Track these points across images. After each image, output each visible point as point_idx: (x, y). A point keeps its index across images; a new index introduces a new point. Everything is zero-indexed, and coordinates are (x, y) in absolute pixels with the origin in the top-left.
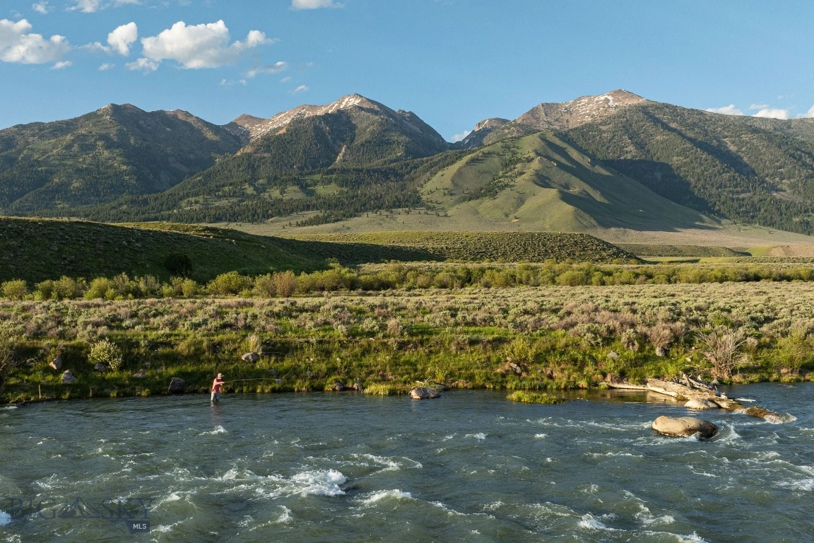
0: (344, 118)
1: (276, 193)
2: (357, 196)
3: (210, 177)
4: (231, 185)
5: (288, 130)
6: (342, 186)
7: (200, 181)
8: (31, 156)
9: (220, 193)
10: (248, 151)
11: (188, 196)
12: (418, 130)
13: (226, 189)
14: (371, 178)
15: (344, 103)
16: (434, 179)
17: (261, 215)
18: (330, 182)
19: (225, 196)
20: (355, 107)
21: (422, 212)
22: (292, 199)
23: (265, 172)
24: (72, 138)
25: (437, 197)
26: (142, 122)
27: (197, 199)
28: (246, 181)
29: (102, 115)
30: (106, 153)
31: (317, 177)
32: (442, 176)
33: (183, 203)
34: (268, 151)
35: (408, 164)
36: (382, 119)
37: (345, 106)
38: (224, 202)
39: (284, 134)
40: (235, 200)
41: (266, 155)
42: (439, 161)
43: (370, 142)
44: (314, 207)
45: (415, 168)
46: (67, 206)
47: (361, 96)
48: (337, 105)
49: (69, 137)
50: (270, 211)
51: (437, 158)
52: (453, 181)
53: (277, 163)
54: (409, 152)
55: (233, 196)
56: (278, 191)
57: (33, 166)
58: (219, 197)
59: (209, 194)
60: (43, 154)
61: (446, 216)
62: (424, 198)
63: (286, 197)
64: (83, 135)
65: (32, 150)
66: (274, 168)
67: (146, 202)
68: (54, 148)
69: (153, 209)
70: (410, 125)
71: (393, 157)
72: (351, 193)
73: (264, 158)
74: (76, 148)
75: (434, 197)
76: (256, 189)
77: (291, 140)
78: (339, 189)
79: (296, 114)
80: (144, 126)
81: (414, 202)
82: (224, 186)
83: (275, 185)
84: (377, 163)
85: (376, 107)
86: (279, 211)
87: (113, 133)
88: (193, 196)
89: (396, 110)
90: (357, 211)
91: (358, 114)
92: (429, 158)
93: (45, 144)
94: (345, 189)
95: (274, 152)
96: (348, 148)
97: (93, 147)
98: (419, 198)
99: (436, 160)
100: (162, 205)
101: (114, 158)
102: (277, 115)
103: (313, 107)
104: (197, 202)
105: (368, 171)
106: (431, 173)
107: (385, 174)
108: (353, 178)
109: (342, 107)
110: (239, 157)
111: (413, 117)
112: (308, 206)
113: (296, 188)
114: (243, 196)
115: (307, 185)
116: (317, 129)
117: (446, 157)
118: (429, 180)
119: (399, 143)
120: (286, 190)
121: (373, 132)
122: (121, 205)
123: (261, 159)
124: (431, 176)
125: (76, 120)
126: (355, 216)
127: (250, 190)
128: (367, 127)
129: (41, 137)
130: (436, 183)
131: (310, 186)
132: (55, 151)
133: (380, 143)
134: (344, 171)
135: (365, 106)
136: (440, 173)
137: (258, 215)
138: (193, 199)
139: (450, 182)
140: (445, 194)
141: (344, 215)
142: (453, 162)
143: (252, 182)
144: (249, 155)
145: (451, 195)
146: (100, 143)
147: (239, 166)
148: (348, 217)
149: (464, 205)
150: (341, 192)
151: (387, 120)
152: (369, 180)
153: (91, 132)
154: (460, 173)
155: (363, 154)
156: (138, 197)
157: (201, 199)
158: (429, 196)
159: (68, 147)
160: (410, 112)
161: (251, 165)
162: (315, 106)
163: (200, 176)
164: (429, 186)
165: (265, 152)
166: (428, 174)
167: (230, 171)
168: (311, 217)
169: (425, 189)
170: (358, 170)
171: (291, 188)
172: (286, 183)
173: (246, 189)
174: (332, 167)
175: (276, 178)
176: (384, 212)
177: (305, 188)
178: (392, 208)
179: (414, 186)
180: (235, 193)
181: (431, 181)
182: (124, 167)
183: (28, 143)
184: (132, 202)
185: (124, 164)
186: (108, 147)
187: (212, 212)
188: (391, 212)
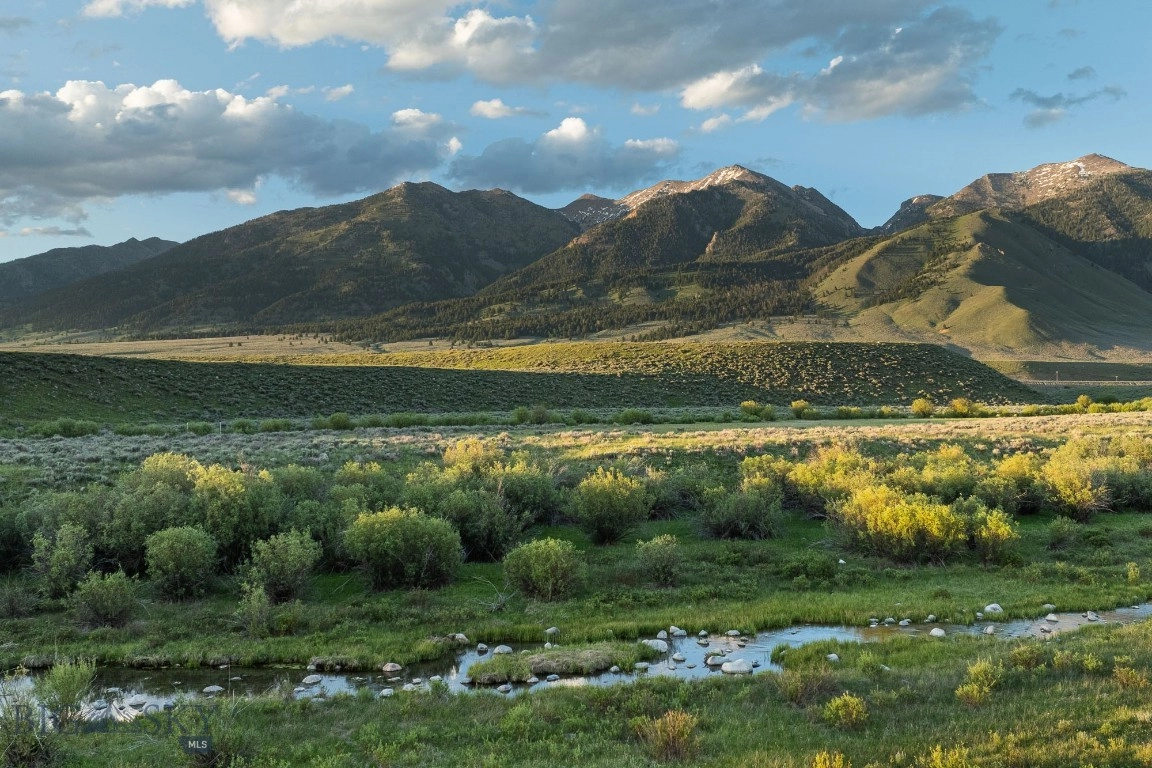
0: (718, 196)
1: (613, 298)
2: (725, 300)
3: (529, 276)
4: (553, 286)
5: (639, 213)
6: (706, 287)
7: (516, 282)
8: (290, 252)
9: (536, 299)
11: (491, 304)
12: (821, 211)
13: (545, 293)
14: (748, 276)
15: (720, 178)
16: (834, 275)
17: (584, 328)
18: (690, 281)
19: (541, 302)
20: (733, 182)
21: (812, 321)
22: (634, 305)
23: (605, 268)
24: (347, 227)
25: (836, 301)
26: (446, 206)
27: (502, 306)
28: (573, 281)
29: (393, 197)
30: (391, 247)
31: (674, 275)
32: (844, 270)
33: (485, 311)
34: (611, 241)
35: (801, 256)
36: (768, 196)
37: (723, 181)
38: (541, 311)
39: (634, 218)
40: (557, 307)
41: (607, 247)
42: (843, 251)
43: (752, 227)
44: (663, 316)
45: (811, 261)
47: (743, 168)
48: (710, 180)
49: (344, 226)
50: (598, 322)
51: (841, 247)
52: (859, 277)
53: (622, 257)
54: (806, 240)
55: (553, 302)
56: (617, 295)
57: (290, 264)
58: (534, 304)
59: (520, 299)
60: (307, 248)
61: (847, 325)
62: (819, 301)
63: (627, 302)
64: (363, 223)
65: (291, 242)
66: (617, 265)
67: (431, 312)
68: (321, 240)
69: (440, 321)
70: (810, 205)
71: (782, 247)
72: (717, 297)
73: (604, 250)
74: (351, 240)
75: (831, 301)
76: (587, 291)
77: (644, 226)
78: (702, 290)
79: (656, 192)
80: (450, 210)
81: (806, 307)
82: (544, 288)
83: (614, 286)
84: (759, 255)
85: (762, 182)
86: (612, 322)
87: (404, 219)
88: (496, 303)
89: (792, 186)
90: (721, 321)
91: (736, 190)
92: (830, 248)
93: (310, 236)
94: (709, 291)
95: (618, 243)
96: (720, 235)
97: (376, 239)
98: (812, 301)
99: (839, 250)
100: (453, 315)
101: (402, 253)
103: (680, 183)
104: (501, 311)
105: (745, 266)
106: (830, 267)
107: (767, 270)
108: (723, 276)
109: (717, 182)
110: (570, 250)
111: (814, 194)
112: (654, 314)
113: (640, 289)
114: (568, 301)
115: (659, 286)
116: (678, 209)
117: (853, 245)
118: (826, 276)
119: (790, 230)
120: (628, 293)
121: (756, 215)
122: (396, 315)
123: (601, 251)
124: (829, 272)
125: (358, 204)
126: (717, 327)
127: (579, 294)
128: (749, 208)
129: (309, 227)
130: (835, 281)
131: (663, 286)
132: (321, 245)
133: (765, 230)
134: (711, 266)
135: (749, 179)
136: (843, 267)
137: (581, 327)
138: (496, 307)
139: (855, 280)
140: (847, 296)
141: (701, 326)
142: (860, 252)
143: (581, 282)
144: (584, 248)
145: (856, 296)
146: (385, 234)
147: (570, 262)
148: (706, 329)
149: (872, 310)
150: (704, 296)
151: (776, 199)
152: (744, 278)
153: (373, 219)
154: (869, 267)
155: (741, 244)
156: (423, 305)
157: (507, 307)
158: (825, 299)
159: (342, 238)
160: (812, 189)
161: (587, 259)
162: (682, 182)
163: (516, 275)
164: (826, 285)
165: (607, 242)
166: (826, 268)
167: (557, 269)
168: (655, 329)
169: (821, 289)
170: (731, 265)
171: (635, 291)
172: (629, 283)
173: (574, 292)
174: (698, 260)
175: (616, 277)
176: (759, 323)
177: (655, 288)
178: (770, 315)
179: (805, 285)
180: (556, 297)
181: (828, 279)
182: (415, 265)
183: (289, 234)
184: (413, 311)
185: (414, 260)
186: (394, 239)
187: (517, 324)
188: (769, 322)
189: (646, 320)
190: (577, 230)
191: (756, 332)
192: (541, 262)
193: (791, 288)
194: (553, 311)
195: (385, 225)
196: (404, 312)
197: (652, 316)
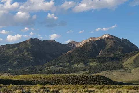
0: (103, 41)
1: (76, 65)
2: (102, 66)
3: (57, 60)
4: (62, 63)
5: (84, 45)
7: (54, 62)
8: (4, 54)
9: (58, 65)
10: (70, 52)
11: (47, 67)
12: (128, 45)
13: (60, 64)
15: (104, 37)
16: (128, 60)
17: (68, 72)
18: (94, 61)
19: (59, 66)
20: (106, 38)
21: (122, 71)
23: (75, 58)
26: (40, 44)
27: (50, 67)
28: (67, 62)
29: (28, 42)
30: (26, 53)
31: (90, 60)
33: (46, 68)
34: (77, 52)
35: (121, 55)
36: (115, 41)
38: (58, 68)
39: (82, 47)
40: (62, 67)
41: (76, 53)
42: (132, 54)
43: (110, 49)
44: (86, 69)
45: (123, 57)
46: (11, 70)
47: (109, 35)
48: (101, 37)
49: (16, 48)
52: (134, 61)
53: (79, 56)
54: (123, 52)
55: (62, 66)
56: (77, 65)
57: (3, 57)
58: (57, 67)
59: (54, 65)
60: (7, 53)
61: (130, 72)
62: (124, 66)
63: (79, 66)
64: (20, 48)
65: (5, 52)
67: (34, 68)
69: (35, 70)
70: (125, 43)
71: (117, 53)
72: (100, 65)
73: (75, 54)
74: (17, 52)
75: (127, 66)
76: (70, 64)
78: (97, 64)
79: (88, 40)
81: (121, 68)
82: (60, 63)
83: (76, 62)
84: (112, 55)
85: (113, 38)
86: (74, 71)
87: (30, 47)
88: (49, 66)
89: (121, 39)
90: (100, 71)
91: (107, 40)
92: (128, 53)
93: (8, 51)
94: (98, 64)
95: (78, 52)
96: (102, 51)
97: (23, 51)
98: (122, 66)
99: (131, 54)
100: (39, 69)
101: (29, 55)
102: (83, 41)
103: (94, 38)
104: (49, 68)
105: (107, 58)
106: (128, 58)
107: (113, 59)
108: (102, 60)
110: (67, 54)
111: (127, 41)
112: (85, 69)
113: (82, 63)
114: (65, 66)
115: (87, 63)
116: (93, 45)
117: (134, 53)
119: (119, 49)
120: (79, 64)
121: (111, 46)
123: (74, 54)
125: (20, 43)
126: (99, 72)
127: (68, 64)
128: (110, 44)
129: (8, 49)
131: (88, 63)
132: (11, 53)
133: (113, 49)
134: (100, 58)
135: (110, 37)
136: (130, 58)
138: (48, 67)
140: (131, 65)
141: (95, 72)
142: (135, 55)
143: (69, 62)
144: (70, 53)
145: (133, 65)
146: (25, 50)
147: (67, 57)
149: (137, 69)
150: (97, 65)
151: (116, 42)
152: (107, 61)
153: (23, 47)
154: (136, 58)
155: (107, 52)
156: (32, 67)
157: (51, 67)
158: (126, 66)
159: (15, 51)
160: (126, 39)
161: (71, 56)
163: (54, 60)
164: (126, 62)
166: (126, 58)
167: (64, 58)
168: (84, 73)
169: (125, 63)
170: (104, 58)
171: (81, 63)
172: (79, 62)
173: (66, 64)
174: (97, 56)
175: (77, 60)
176: (109, 71)
177: (86, 63)
178: (112, 70)
179: (121, 62)
180: (63, 65)
181: (127, 61)
182: (31, 58)
183: (4, 50)
184: (29, 68)
185: (31, 56)
186: (27, 51)
187: (52, 71)
188: (111, 71)
189: (83, 70)
190: (70, 49)
191: (108, 74)
192: (60, 57)
193: (118, 63)
194: (61, 68)
195: (26, 48)
196: (28, 68)
197: (84, 70)
